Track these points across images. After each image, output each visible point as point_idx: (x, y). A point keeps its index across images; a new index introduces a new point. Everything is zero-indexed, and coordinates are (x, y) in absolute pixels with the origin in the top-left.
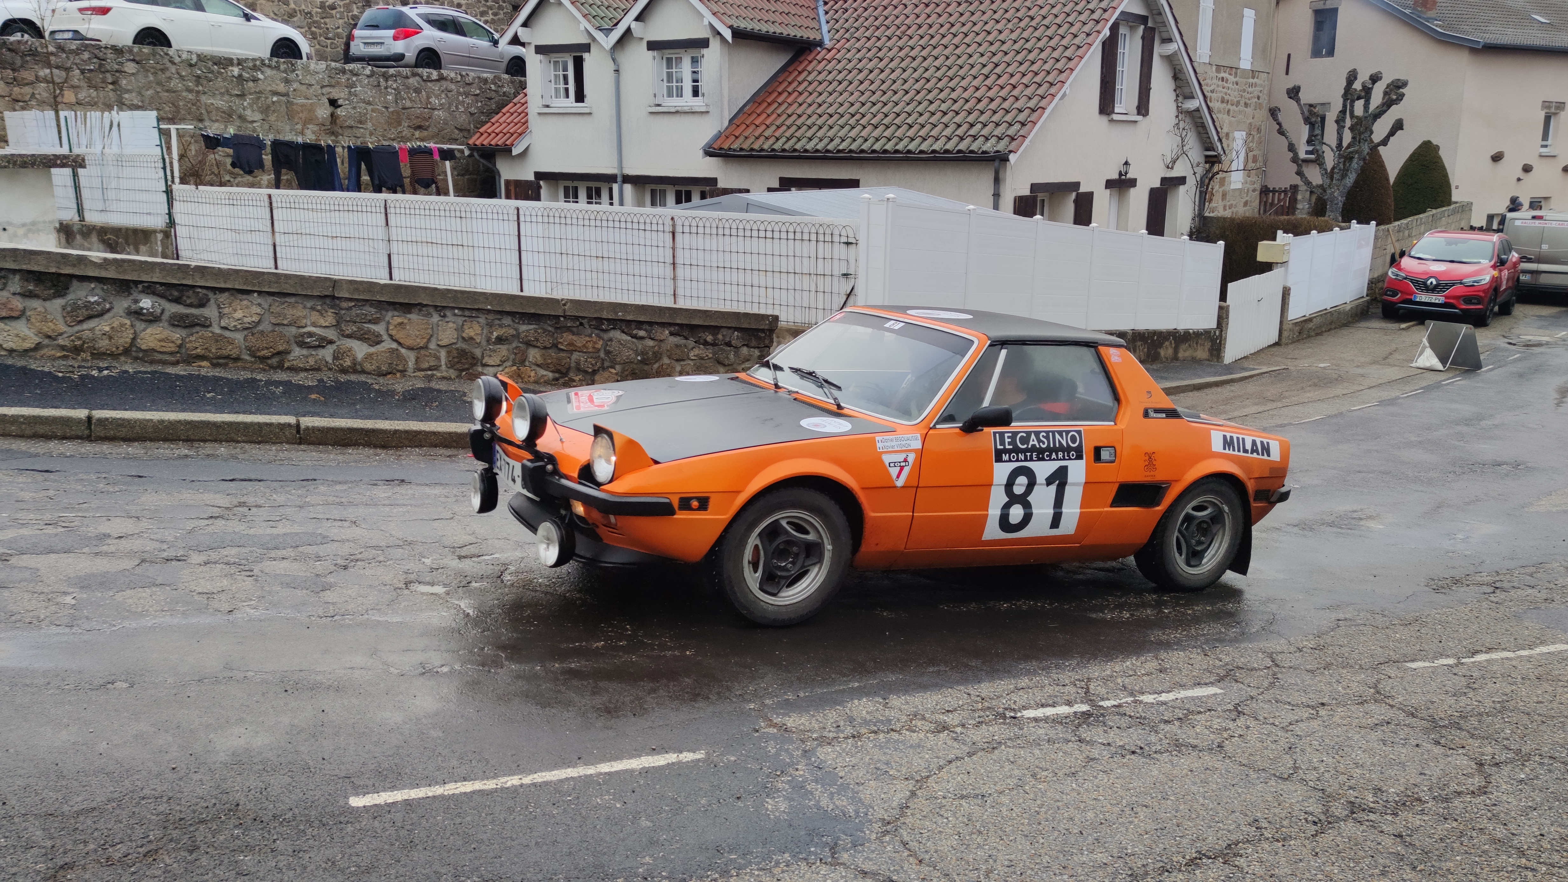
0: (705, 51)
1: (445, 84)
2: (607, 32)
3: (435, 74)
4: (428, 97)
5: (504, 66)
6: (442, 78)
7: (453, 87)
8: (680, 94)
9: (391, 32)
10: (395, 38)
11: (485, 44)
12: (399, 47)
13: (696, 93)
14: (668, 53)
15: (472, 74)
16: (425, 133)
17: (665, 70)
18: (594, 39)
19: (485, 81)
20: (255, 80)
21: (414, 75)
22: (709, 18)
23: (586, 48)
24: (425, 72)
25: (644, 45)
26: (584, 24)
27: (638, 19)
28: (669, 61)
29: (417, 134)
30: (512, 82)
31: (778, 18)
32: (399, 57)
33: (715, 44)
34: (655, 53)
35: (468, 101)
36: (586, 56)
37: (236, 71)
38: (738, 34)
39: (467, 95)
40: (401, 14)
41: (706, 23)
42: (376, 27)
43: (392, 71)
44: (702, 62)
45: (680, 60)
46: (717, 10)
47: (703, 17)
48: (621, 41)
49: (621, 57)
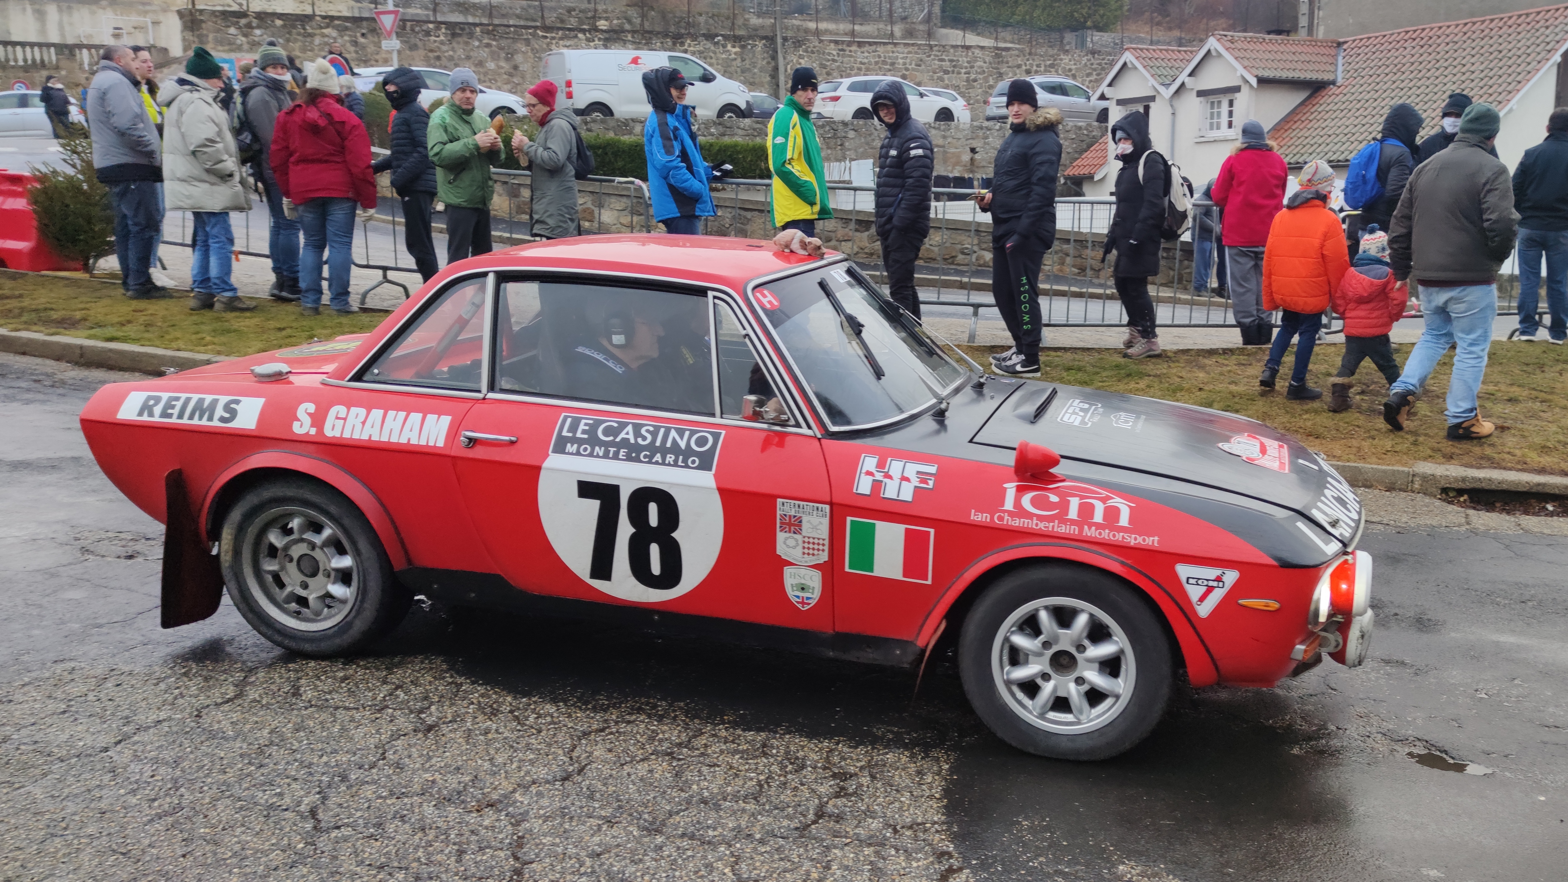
0: (1237, 95)
2: (1167, 86)
5: (1095, 116)
8: (1219, 127)
11: (1082, 100)
13: (1232, 127)
14: (1212, 98)
15: (1071, 124)
17: (1209, 111)
18: (1158, 92)
19: (1080, 128)
22: (1241, 71)
23: (1152, 98)
25: (1194, 93)
26: (1152, 82)
27: (1190, 75)
28: (1212, 104)
30: (1100, 128)
31: (1299, 66)
33: (1245, 89)
34: (1202, 99)
36: (1152, 104)
38: (1263, 81)
41: (1238, 74)
44: (1235, 103)
45: (1219, 102)
46: (1246, 63)
47: (1235, 70)
48: (1177, 92)
49: (1176, 104)
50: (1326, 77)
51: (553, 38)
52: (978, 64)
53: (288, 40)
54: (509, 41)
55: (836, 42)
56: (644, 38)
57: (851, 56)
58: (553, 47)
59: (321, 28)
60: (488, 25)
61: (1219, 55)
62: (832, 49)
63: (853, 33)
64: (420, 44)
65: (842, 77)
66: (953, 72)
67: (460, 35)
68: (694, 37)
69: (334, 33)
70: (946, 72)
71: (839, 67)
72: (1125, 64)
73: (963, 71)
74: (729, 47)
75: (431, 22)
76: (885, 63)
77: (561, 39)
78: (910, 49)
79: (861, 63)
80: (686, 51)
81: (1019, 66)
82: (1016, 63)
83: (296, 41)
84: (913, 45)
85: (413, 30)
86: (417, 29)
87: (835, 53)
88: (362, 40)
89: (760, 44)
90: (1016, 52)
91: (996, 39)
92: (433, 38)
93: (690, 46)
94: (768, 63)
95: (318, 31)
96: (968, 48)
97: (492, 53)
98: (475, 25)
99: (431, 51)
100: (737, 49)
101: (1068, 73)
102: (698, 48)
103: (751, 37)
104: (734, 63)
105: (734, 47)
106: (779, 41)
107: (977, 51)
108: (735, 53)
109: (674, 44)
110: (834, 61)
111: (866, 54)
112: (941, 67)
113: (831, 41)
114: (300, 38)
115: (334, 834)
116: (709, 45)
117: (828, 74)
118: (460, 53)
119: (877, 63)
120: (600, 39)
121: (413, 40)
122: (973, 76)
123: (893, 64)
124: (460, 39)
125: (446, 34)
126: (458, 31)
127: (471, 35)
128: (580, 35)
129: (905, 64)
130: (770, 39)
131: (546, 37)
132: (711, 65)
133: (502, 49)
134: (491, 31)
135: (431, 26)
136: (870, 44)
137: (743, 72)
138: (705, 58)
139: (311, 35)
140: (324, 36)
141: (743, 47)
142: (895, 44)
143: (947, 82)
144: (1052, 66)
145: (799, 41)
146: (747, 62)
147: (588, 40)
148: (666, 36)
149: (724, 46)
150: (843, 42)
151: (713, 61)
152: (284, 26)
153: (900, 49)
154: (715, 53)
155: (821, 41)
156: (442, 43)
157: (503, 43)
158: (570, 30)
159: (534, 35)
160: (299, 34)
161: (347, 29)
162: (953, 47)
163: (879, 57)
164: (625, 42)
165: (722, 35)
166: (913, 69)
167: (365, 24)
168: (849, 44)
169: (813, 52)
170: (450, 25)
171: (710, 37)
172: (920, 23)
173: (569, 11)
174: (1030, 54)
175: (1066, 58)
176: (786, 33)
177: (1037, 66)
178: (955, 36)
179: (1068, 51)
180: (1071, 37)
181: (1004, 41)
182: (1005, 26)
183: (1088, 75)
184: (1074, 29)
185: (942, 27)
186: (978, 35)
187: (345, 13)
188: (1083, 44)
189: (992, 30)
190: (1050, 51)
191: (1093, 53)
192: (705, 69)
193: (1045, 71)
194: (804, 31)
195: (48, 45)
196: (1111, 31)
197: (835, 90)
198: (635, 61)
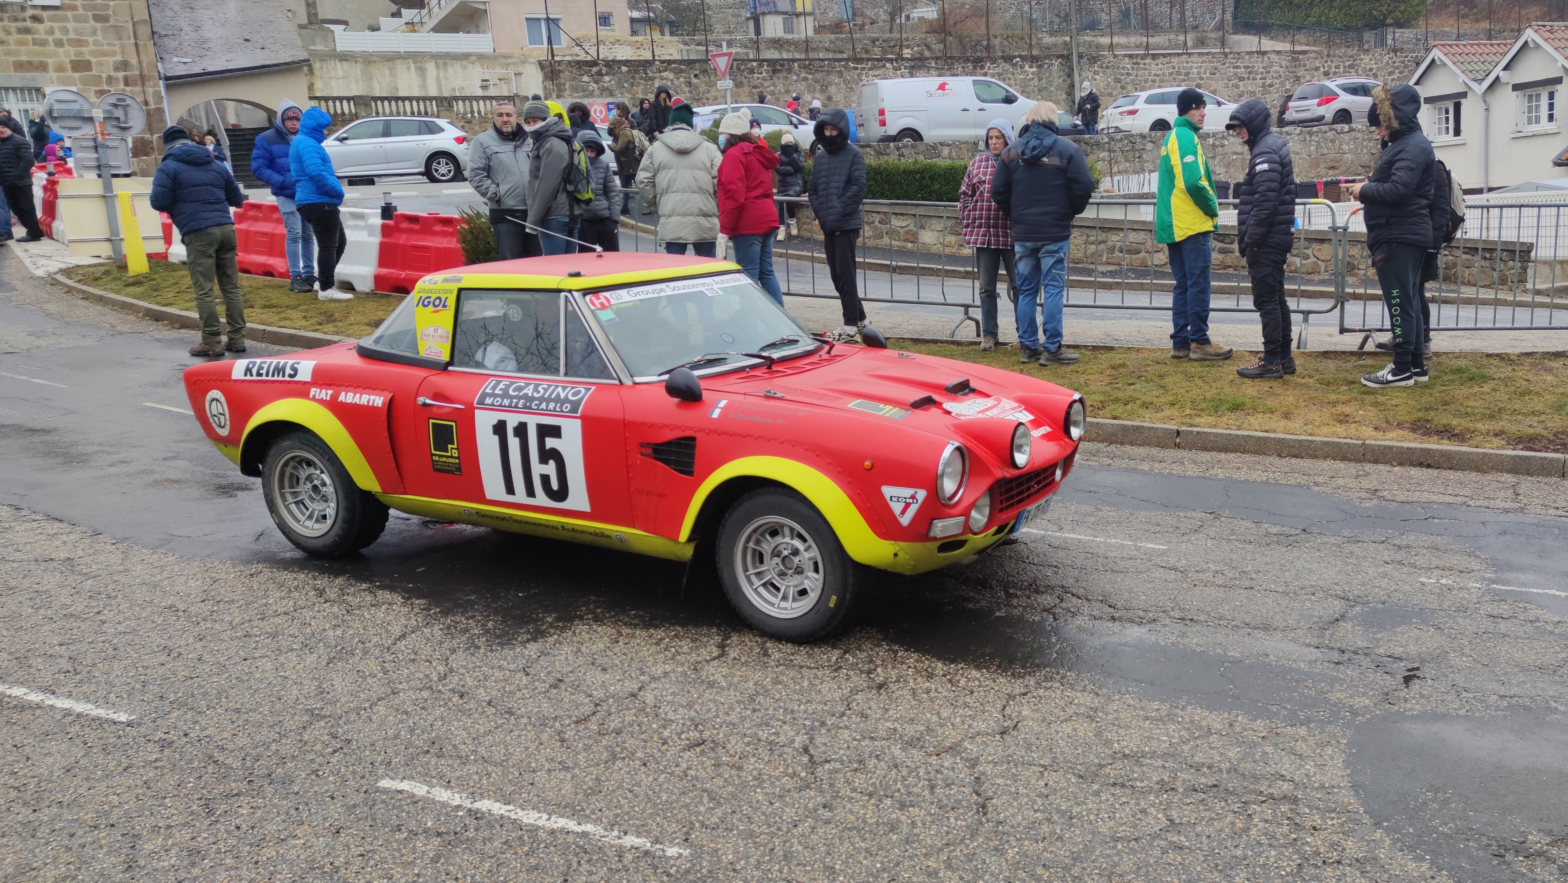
0: (1558, 87)
1: (1353, 133)
2: (1480, 81)
3: (1346, 127)
4: (1341, 145)
6: (1352, 130)
7: (1359, 135)
8: (1538, 121)
9: (1316, 101)
10: (1319, 105)
12: (1321, 111)
13: (1551, 118)
14: (1529, 91)
16: (1337, 171)
17: (1527, 104)
18: (1470, 88)
20: (1223, 146)
21: (1331, 130)
23: (1464, 95)
24: (1339, 127)
25: (1510, 87)
26: (1463, 77)
27: (1505, 69)
28: (1530, 97)
29: (1331, 172)
32: (1320, 119)
34: (1518, 93)
35: (1371, 144)
36: (1463, 101)
37: (1211, 141)
39: (1370, 140)
40: (1323, 87)
41: (1560, 65)
42: (1305, 98)
43: (1315, 129)
44: (1556, 95)
45: (1538, 96)
47: (1556, 61)
48: (1491, 87)
49: (1489, 99)
51: (863, 69)
52: (1274, 68)
53: (632, 85)
54: (824, 74)
55: (1131, 56)
56: (946, 63)
57: (1145, 69)
58: (864, 77)
59: (660, 72)
60: (805, 60)
61: (1538, 46)
62: (1127, 63)
63: (1147, 47)
64: (745, 81)
65: (1136, 89)
66: (1249, 78)
67: (780, 71)
68: (994, 60)
69: (671, 76)
70: (1241, 79)
71: (1133, 80)
72: (1433, 61)
73: (1259, 76)
74: (1027, 68)
75: (754, 60)
76: (1179, 73)
77: (870, 69)
78: (1204, 58)
79: (1155, 75)
80: (985, 75)
81: (1317, 69)
82: (1313, 66)
83: (639, 84)
84: (1207, 54)
85: (739, 69)
86: (742, 67)
87: (1129, 67)
88: (695, 81)
89: (1056, 63)
90: (1314, 55)
91: (1293, 42)
92: (756, 75)
93: (989, 68)
94: (1064, 81)
95: (657, 75)
96: (1264, 53)
97: (809, 87)
98: (794, 60)
99: (755, 87)
100: (1034, 69)
101: (1369, 73)
102: (997, 70)
103: (1047, 57)
104: (1031, 83)
105: (1031, 67)
106: (1075, 58)
107: (1273, 56)
108: (1033, 73)
109: (975, 68)
110: (1128, 74)
111: (1160, 66)
112: (1236, 74)
113: (1125, 55)
114: (642, 82)
115: (827, 766)
116: (1007, 66)
117: (1123, 88)
118: (780, 87)
119: (1171, 74)
120: (905, 68)
121: (739, 78)
122: (1269, 82)
123: (1187, 74)
124: (780, 75)
125: (767, 72)
126: (778, 67)
127: (790, 71)
128: (888, 65)
129: (1199, 73)
130: (1066, 58)
131: (857, 69)
132: (1010, 86)
133: (817, 82)
134: (808, 65)
135: (755, 64)
136: (1164, 55)
137: (1040, 91)
138: (1004, 80)
139: (652, 79)
140: (662, 79)
141: (1040, 67)
142: (1190, 54)
143: (1242, 88)
144: (1352, 66)
145: (1094, 58)
146: (1044, 81)
147: (895, 69)
148: (967, 60)
149: (1022, 67)
150: (1137, 55)
151: (1012, 82)
152: (628, 72)
153: (1194, 58)
154: (1013, 74)
155: (1115, 56)
156: (764, 79)
157: (819, 76)
158: (878, 60)
159: (846, 67)
160: (642, 78)
161: (682, 71)
162: (1248, 53)
163: (1174, 68)
164: (929, 69)
165: (1020, 56)
166: (1208, 78)
167: (697, 65)
168: (1144, 57)
169: (1108, 68)
170: (771, 62)
171: (1008, 59)
172: (1212, 31)
173: (873, 41)
174: (1328, 56)
175: (1366, 58)
176: (1081, 49)
177: (1336, 67)
178: (1248, 42)
179: (1367, 50)
180: (1368, 36)
181: (1300, 44)
182: (1299, 29)
183: (1390, 74)
184: (1373, 27)
185: (1234, 33)
186: (1272, 39)
187: (677, 57)
188: (1382, 42)
189: (1286, 33)
190: (1350, 52)
191: (1395, 51)
192: (1007, 91)
193: (1344, 72)
194: (1099, 47)
195: (431, 99)
196: (1413, 26)
197: (1133, 103)
198: (942, 87)
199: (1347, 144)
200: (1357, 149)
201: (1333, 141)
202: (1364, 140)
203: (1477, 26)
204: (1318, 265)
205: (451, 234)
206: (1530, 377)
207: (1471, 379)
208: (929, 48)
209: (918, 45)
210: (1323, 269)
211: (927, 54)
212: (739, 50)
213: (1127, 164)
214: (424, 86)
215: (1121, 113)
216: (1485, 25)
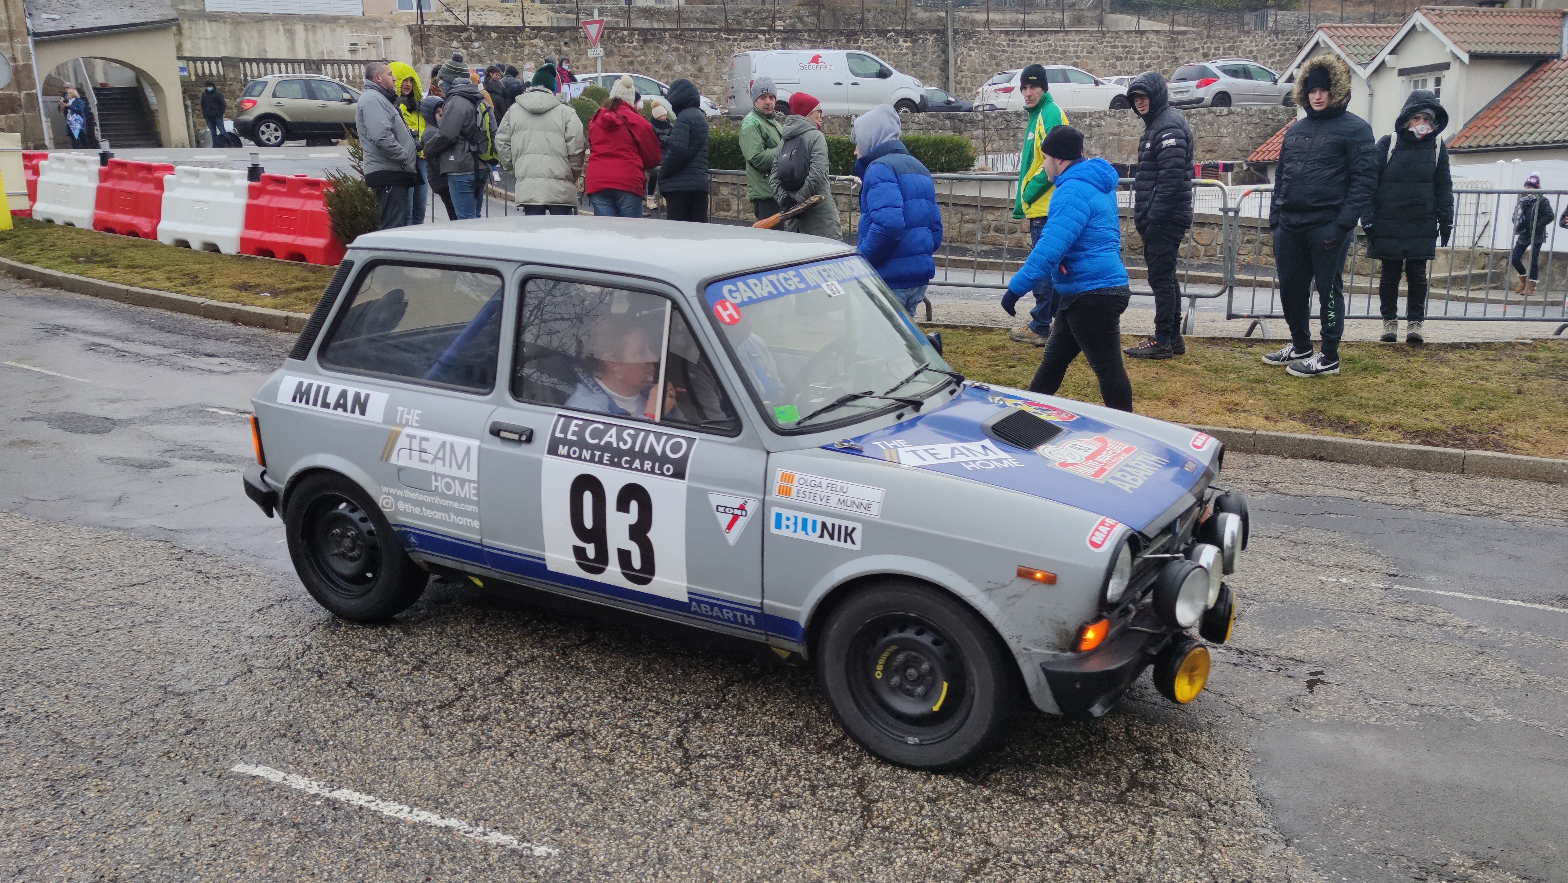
0: (1446, 73)
1: (1232, 117)
2: (1366, 65)
3: (1225, 110)
4: (1219, 128)
5: (1279, 99)
6: (1231, 113)
7: (1238, 119)
9: (1195, 83)
10: (1198, 86)
11: (1266, 84)
12: (1200, 93)
14: (1415, 77)
15: (1254, 108)
16: (1214, 155)
19: (1265, 112)
20: (1099, 126)
21: (1210, 112)
22: (1450, 46)
24: (1218, 109)
25: (1396, 72)
27: (1391, 53)
29: (1208, 156)
30: (1285, 111)
31: (1518, 39)
32: (1200, 100)
33: (1455, 66)
34: (1404, 78)
35: (1249, 128)
37: (1088, 121)
38: (1475, 57)
39: (1249, 124)
40: (1205, 68)
41: (1448, 50)
42: (1184, 80)
43: (1193, 111)
44: (1443, 81)
45: (1425, 81)
46: (1457, 38)
47: (1444, 46)
48: (1376, 71)
49: (1375, 84)
50: (1549, 50)
51: (735, 40)
52: (1153, 49)
53: (502, 51)
54: (696, 44)
55: (1007, 33)
56: (819, 36)
57: (1021, 46)
58: (735, 48)
59: (530, 39)
60: (677, 30)
61: (1426, 30)
62: (1003, 40)
63: (1024, 24)
64: (615, 50)
65: (1011, 67)
66: (1126, 58)
67: (651, 41)
68: (867, 34)
69: (541, 43)
70: (1119, 59)
71: (1008, 57)
72: (1317, 43)
73: (1137, 56)
74: (901, 42)
75: (625, 29)
76: (1055, 51)
77: (742, 40)
78: (1082, 36)
79: (1031, 53)
80: (859, 48)
81: (1196, 50)
82: (1192, 47)
83: (508, 51)
84: (1085, 32)
85: (609, 37)
86: (613, 36)
87: (1005, 43)
89: (931, 38)
90: (1193, 36)
91: (1173, 23)
92: (627, 44)
93: (863, 42)
94: (939, 56)
95: (527, 42)
96: (1142, 33)
97: (680, 57)
98: (665, 30)
99: (625, 56)
100: (909, 44)
101: (1248, 55)
102: (871, 44)
103: (922, 31)
104: (905, 58)
105: (905, 42)
106: (950, 33)
107: (1151, 36)
108: (907, 48)
109: (848, 41)
110: (1003, 51)
111: (1037, 44)
112: (1113, 53)
113: (1001, 32)
114: (512, 48)
116: (881, 41)
117: (998, 65)
118: (651, 57)
119: (1047, 52)
120: (778, 40)
121: (609, 47)
122: (1147, 62)
123: (1063, 52)
124: (651, 44)
125: (638, 41)
126: (649, 37)
127: (661, 40)
128: (760, 36)
129: (1076, 52)
130: (941, 33)
131: (728, 39)
132: (884, 60)
133: (688, 52)
134: (679, 35)
135: (625, 33)
136: (1041, 33)
137: (913, 66)
138: (877, 54)
139: (522, 46)
140: (532, 46)
141: (914, 41)
142: (1067, 32)
143: (1119, 68)
144: (1231, 48)
145: (969, 33)
146: (918, 56)
147: (767, 41)
148: (841, 33)
149: (896, 41)
150: (1013, 32)
151: (885, 56)
152: (498, 38)
153: (1071, 37)
154: (887, 48)
155: (991, 32)
156: (635, 48)
157: (690, 46)
158: (750, 31)
159: (718, 38)
160: (511, 45)
161: (552, 38)
162: (1126, 32)
163: (1050, 45)
164: (801, 41)
165: (894, 30)
166: (1084, 57)
167: (567, 33)
168: (1020, 34)
169: (983, 43)
170: (642, 32)
171: (882, 33)
172: (1089, 9)
173: (746, 12)
174: (1208, 37)
175: (1247, 40)
176: (956, 26)
177: (1216, 49)
178: (1126, 22)
179: (1248, 32)
180: (1249, 18)
181: (1179, 25)
182: (1178, 9)
183: (1270, 56)
184: (1253, 9)
185: (1111, 12)
186: (1149, 19)
187: (546, 24)
188: (1263, 24)
189: (1165, 13)
190: (1230, 33)
191: (1276, 33)
192: (881, 65)
193: (1224, 54)
194: (973, 22)
195: (299, 62)
196: (1295, 9)
197: (1009, 81)
198: (815, 60)
199: (1225, 127)
200: (1235, 132)
201: (1211, 124)
202: (1243, 123)
203: (1361, 9)
204: (1197, 249)
205: (318, 198)
206: (1426, 369)
207: (1365, 369)
208: (801, 20)
209: (791, 18)
210: (1202, 253)
211: (799, 26)
212: (610, 19)
213: (1002, 143)
214: (292, 49)
215: (996, 91)
216: (1369, 8)
